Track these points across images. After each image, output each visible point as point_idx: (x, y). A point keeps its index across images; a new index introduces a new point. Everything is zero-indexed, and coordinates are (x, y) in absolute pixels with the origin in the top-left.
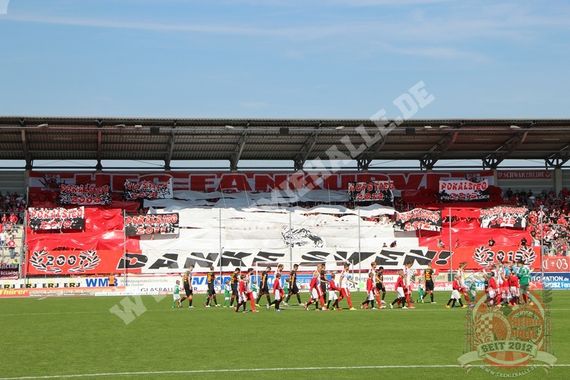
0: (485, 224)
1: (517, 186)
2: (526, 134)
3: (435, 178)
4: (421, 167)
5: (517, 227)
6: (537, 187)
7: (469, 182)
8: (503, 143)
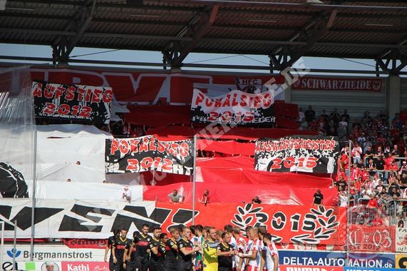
0: (263, 165)
1: (322, 104)
2: (335, 13)
3: (184, 85)
4: (164, 65)
5: (320, 173)
6: (356, 107)
7: (240, 93)
8: (299, 28)
